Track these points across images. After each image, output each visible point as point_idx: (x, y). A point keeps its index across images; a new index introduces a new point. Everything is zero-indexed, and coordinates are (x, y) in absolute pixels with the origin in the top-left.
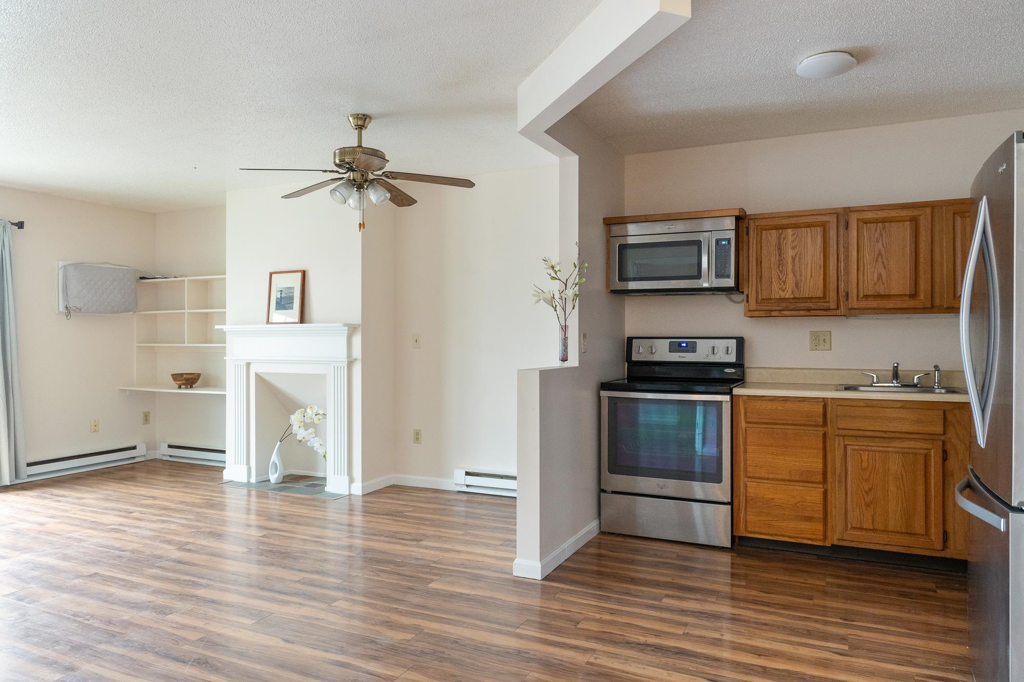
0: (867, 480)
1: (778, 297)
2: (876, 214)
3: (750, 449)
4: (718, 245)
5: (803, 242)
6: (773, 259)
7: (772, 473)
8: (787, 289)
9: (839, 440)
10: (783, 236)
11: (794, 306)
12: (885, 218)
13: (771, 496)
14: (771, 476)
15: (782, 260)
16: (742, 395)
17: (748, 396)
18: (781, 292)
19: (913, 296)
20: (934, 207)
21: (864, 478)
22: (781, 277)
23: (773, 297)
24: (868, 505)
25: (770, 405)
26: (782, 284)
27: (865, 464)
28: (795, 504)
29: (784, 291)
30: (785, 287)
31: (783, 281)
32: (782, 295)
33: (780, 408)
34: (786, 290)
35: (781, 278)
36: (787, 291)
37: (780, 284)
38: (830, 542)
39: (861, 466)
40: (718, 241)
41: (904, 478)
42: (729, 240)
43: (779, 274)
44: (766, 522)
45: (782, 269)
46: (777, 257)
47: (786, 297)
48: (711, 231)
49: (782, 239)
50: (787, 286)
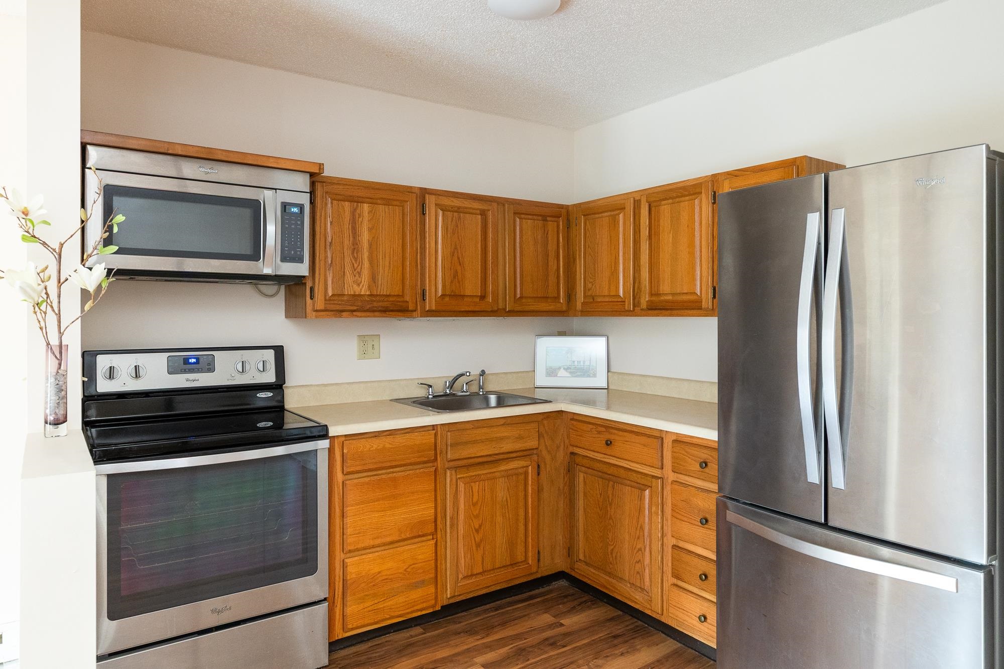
0: (477, 517)
1: (352, 293)
2: (453, 201)
3: (349, 510)
4: (285, 211)
5: (381, 225)
6: (346, 242)
7: (378, 538)
8: (363, 282)
9: (451, 475)
10: (358, 211)
11: (370, 306)
12: (459, 208)
13: (377, 570)
14: (378, 542)
15: (357, 244)
16: (338, 436)
17: (346, 436)
18: (355, 286)
19: (483, 297)
20: (500, 202)
21: (475, 514)
22: (356, 265)
23: (346, 293)
24: (478, 546)
25: (376, 444)
26: (357, 275)
27: (475, 500)
28: (405, 570)
29: (359, 285)
30: (360, 279)
31: (358, 272)
32: (357, 290)
33: (388, 446)
34: (362, 284)
35: (355, 267)
36: (363, 286)
37: (355, 276)
38: (440, 605)
39: (472, 500)
40: (285, 206)
41: (509, 504)
42: (301, 207)
43: (354, 262)
44: (370, 609)
45: (358, 255)
46: (351, 239)
47: (362, 293)
48: (276, 189)
49: (357, 216)
50: (363, 280)
